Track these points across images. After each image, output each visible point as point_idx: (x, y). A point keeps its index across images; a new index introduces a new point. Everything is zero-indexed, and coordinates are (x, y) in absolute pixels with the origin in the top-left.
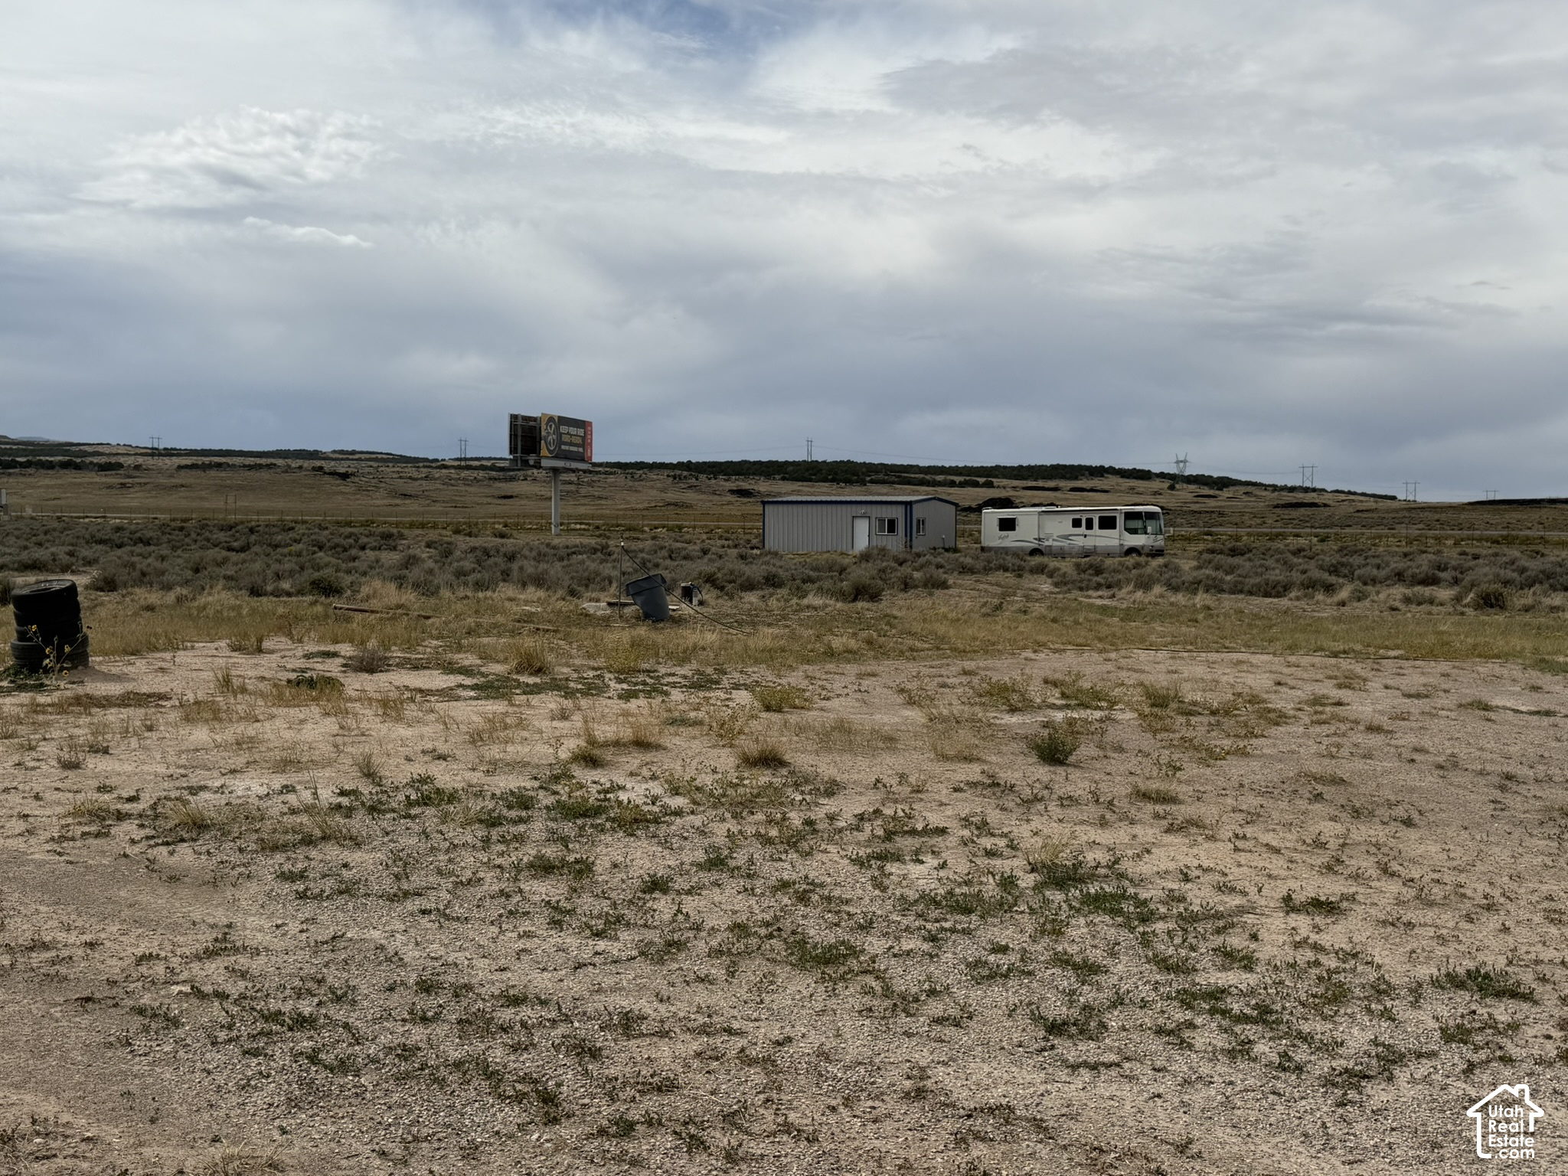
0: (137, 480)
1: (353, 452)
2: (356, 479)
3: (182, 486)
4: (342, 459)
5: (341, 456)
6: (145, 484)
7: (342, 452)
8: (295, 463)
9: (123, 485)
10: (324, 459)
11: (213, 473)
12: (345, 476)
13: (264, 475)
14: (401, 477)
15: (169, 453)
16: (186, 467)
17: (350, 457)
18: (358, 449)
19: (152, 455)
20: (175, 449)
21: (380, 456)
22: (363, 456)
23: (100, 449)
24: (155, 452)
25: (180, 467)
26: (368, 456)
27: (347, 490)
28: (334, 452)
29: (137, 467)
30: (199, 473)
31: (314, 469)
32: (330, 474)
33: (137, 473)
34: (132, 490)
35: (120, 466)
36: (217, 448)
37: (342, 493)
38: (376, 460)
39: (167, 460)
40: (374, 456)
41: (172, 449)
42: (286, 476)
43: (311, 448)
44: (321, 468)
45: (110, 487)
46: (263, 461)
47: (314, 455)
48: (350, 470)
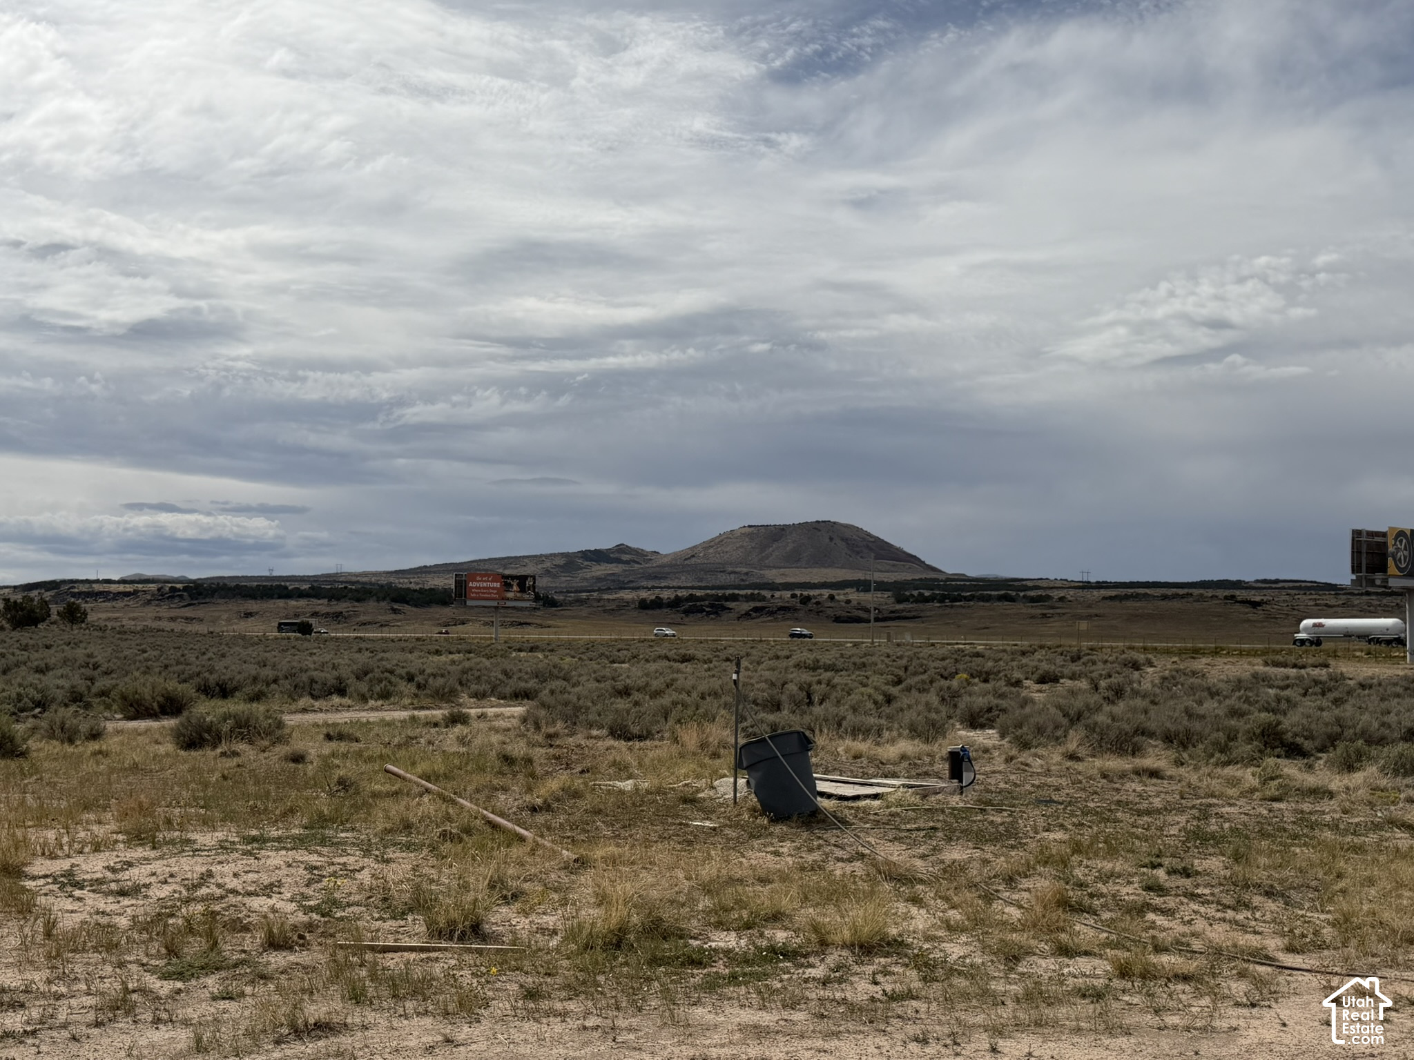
0: (1058, 611)
1: (1277, 581)
2: (1268, 607)
3: (1097, 616)
4: (1265, 588)
5: (1264, 585)
6: (1064, 614)
7: (1265, 581)
8: (1209, 593)
9: (1044, 616)
10: (1246, 588)
11: (1129, 603)
12: (1255, 605)
13: (1176, 604)
14: (1316, 605)
15: (1100, 585)
16: (1111, 598)
17: (1274, 586)
18: (1281, 578)
19: (1083, 588)
20: (1106, 582)
21: (1303, 584)
22: (1286, 585)
23: (1038, 583)
24: (1086, 586)
25: (1104, 598)
26: (1291, 584)
27: (1255, 617)
28: (1257, 581)
29: (1062, 599)
30: (1117, 603)
31: (1226, 598)
32: (1242, 602)
33: (1060, 604)
34: (1051, 620)
35: (1049, 598)
36: (1144, 580)
37: (1248, 621)
38: (1300, 588)
39: (1095, 592)
40: (1298, 584)
41: (1103, 582)
42: (1197, 605)
43: (1234, 578)
44: (1233, 597)
45: (1033, 617)
46: (1181, 591)
47: (1238, 584)
48: (1265, 599)
